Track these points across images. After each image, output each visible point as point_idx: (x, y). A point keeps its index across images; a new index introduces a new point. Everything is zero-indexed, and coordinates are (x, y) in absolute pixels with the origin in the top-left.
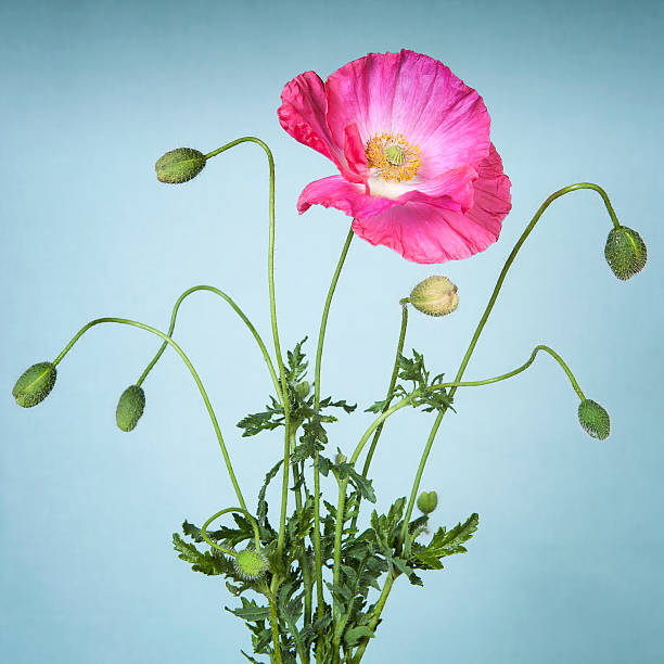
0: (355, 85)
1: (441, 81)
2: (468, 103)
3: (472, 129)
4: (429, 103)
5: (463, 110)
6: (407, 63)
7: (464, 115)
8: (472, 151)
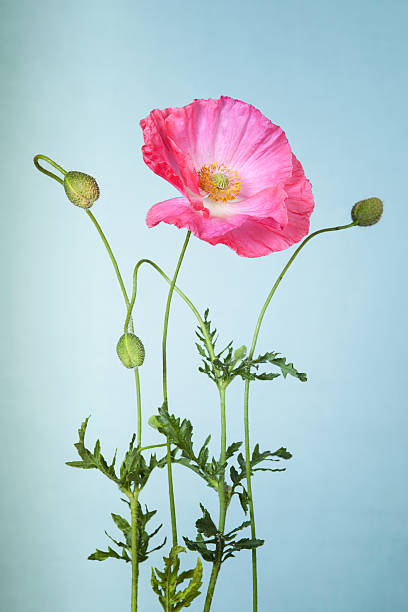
0: (187, 124)
1: (253, 120)
2: (274, 137)
3: (278, 156)
4: (244, 138)
5: (270, 143)
6: (226, 107)
7: (271, 146)
8: (279, 173)
